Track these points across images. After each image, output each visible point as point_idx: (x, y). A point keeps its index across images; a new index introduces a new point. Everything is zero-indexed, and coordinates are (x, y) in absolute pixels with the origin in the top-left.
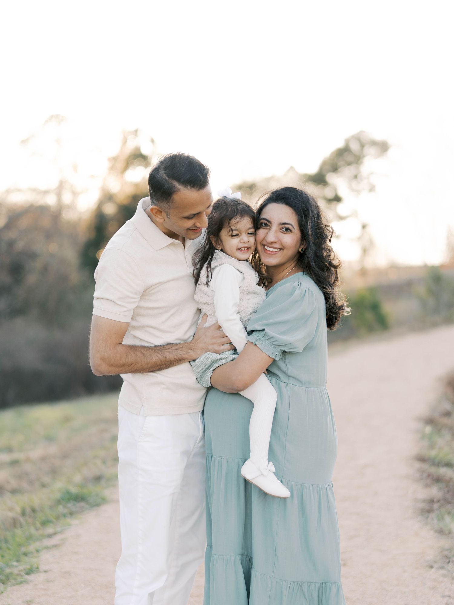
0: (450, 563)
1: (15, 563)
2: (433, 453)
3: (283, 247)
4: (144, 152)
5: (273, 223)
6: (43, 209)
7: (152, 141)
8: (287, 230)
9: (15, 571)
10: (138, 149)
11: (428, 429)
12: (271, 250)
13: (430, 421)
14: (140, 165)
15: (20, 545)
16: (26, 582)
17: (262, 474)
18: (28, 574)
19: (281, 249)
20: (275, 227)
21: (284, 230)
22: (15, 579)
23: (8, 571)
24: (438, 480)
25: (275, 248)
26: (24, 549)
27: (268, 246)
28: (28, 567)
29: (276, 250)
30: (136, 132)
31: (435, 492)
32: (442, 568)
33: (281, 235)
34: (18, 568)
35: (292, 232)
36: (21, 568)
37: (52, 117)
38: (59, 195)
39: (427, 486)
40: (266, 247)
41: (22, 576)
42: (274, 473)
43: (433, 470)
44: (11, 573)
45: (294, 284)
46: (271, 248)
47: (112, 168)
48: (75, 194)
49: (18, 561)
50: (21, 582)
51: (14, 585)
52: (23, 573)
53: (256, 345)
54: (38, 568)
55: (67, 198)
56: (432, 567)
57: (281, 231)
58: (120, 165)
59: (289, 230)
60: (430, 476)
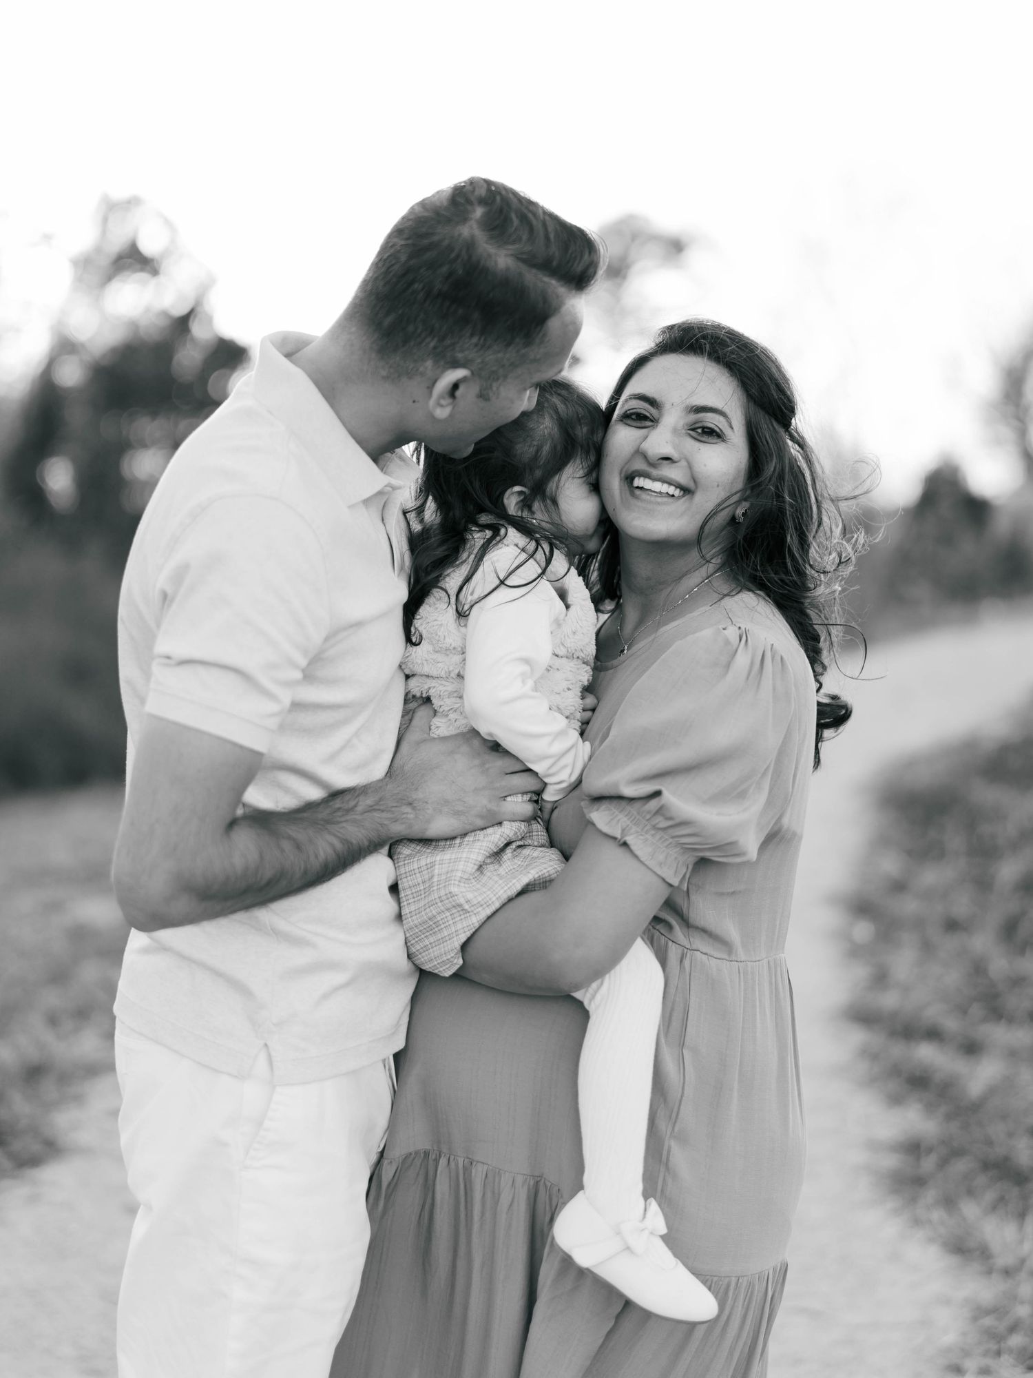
3: (695, 481)
5: (667, 406)
8: (710, 434)
11: (863, 931)
12: (657, 486)
13: (862, 907)
17: (628, 1248)
19: (686, 491)
20: (672, 419)
21: (700, 431)
25: (670, 483)
27: (646, 475)
29: (671, 490)
33: (690, 445)
35: (724, 441)
40: (639, 482)
42: (663, 1237)
43: (899, 1051)
45: (724, 631)
46: (654, 479)
53: (625, 844)
57: (691, 432)
59: (714, 434)
60: (895, 1071)
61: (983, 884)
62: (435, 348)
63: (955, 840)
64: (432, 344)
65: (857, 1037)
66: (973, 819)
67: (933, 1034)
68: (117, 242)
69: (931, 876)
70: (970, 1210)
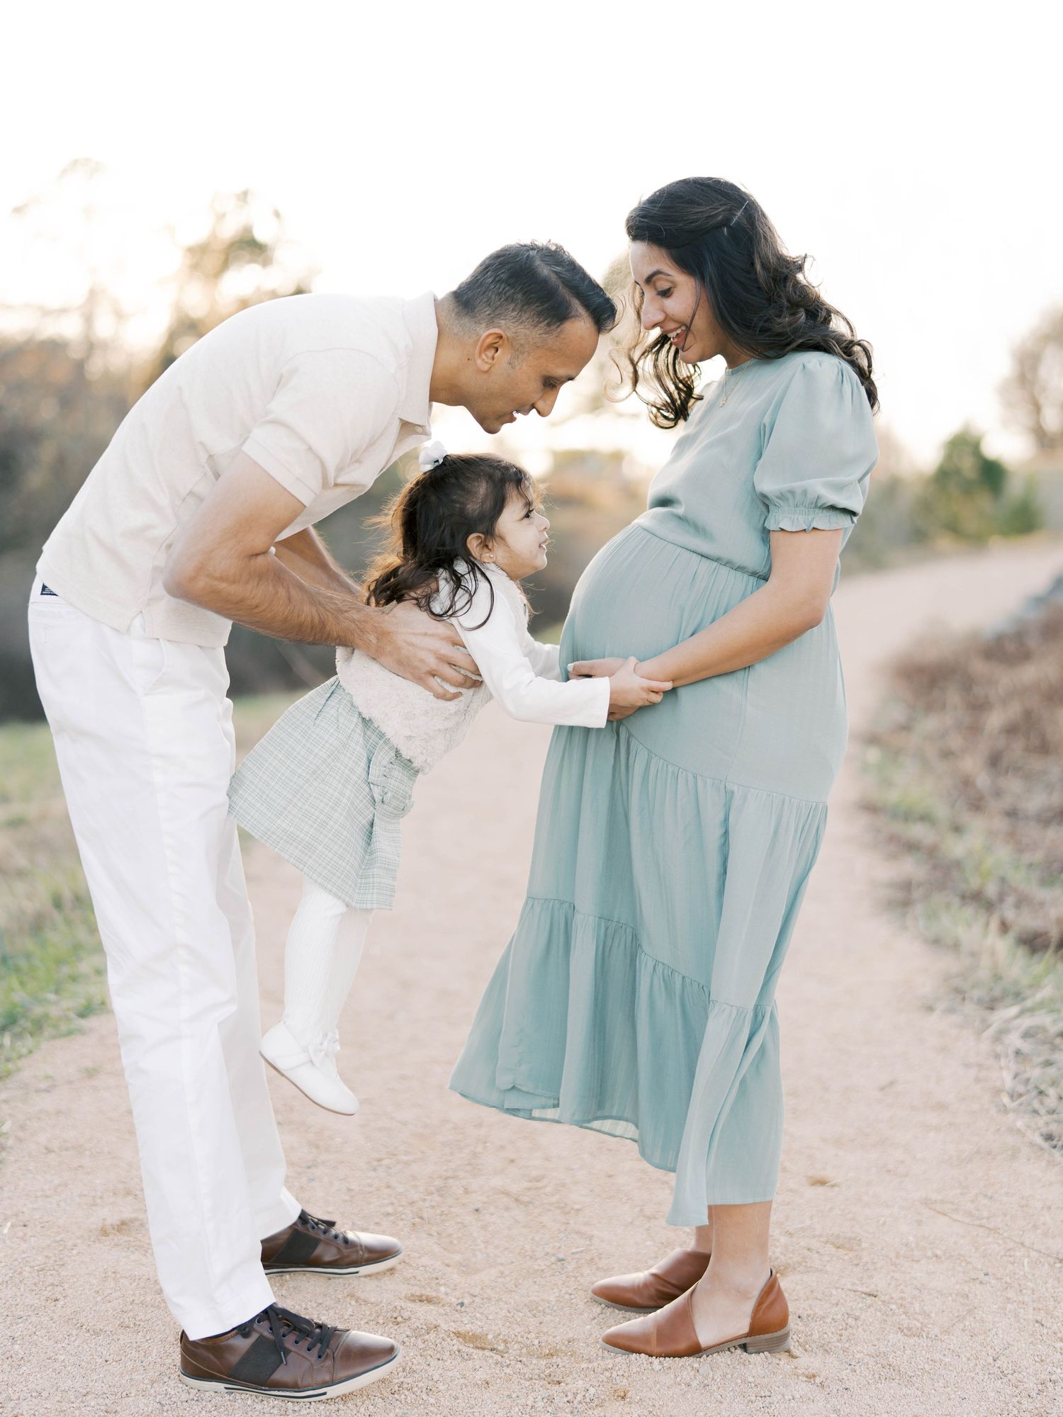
0: (966, 1001)
1: (52, 997)
2: (893, 796)
4: (260, 235)
6: (54, 347)
7: (277, 214)
9: (54, 1012)
10: (248, 230)
11: (873, 755)
13: (872, 739)
14: (252, 261)
15: (59, 962)
16: (81, 1032)
18: (83, 1015)
22: (55, 1026)
23: (38, 1011)
24: (911, 847)
26: (66, 970)
28: (82, 1001)
30: (244, 196)
31: (910, 867)
32: (951, 1011)
34: (59, 1006)
36: (66, 1004)
37: (76, 162)
38: (88, 319)
39: (893, 857)
41: (68, 1019)
43: (898, 828)
44: (46, 1016)
47: (195, 267)
48: (119, 315)
49: (57, 992)
50: (70, 1033)
51: (54, 1038)
52: (72, 1015)
54: (103, 1003)
55: (104, 328)
56: (930, 1009)
58: (212, 262)
60: (893, 839)
61: (974, 730)
62: (489, 314)
63: (954, 697)
64: (488, 312)
65: (863, 820)
66: (968, 683)
67: (926, 818)
68: (229, 230)
69: (930, 724)
70: (945, 921)
